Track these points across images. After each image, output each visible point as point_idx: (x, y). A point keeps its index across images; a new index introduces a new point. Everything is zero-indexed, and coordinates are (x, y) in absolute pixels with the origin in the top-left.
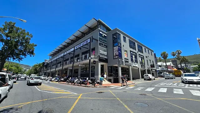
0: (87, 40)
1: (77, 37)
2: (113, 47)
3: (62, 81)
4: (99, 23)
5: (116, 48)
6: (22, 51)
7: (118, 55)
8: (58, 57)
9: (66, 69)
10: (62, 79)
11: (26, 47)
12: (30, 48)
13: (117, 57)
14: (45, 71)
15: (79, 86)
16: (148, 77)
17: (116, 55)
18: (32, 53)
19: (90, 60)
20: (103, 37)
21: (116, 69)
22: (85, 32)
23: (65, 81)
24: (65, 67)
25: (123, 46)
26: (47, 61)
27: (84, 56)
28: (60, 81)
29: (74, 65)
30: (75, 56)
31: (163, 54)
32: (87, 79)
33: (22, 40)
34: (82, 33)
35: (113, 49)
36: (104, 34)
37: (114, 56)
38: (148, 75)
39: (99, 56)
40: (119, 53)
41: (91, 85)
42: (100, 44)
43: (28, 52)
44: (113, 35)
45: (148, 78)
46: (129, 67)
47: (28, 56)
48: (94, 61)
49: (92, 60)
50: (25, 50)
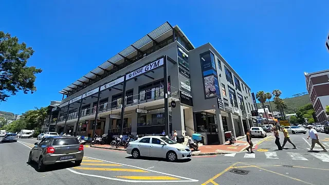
2: (203, 77)
5: (209, 80)
7: (215, 92)
9: (103, 119)
12: (26, 75)
20: (183, 58)
24: (101, 114)
25: (220, 76)
26: (57, 103)
31: (260, 94)
36: (184, 53)
39: (181, 93)
40: (216, 87)
42: (180, 70)
43: (21, 84)
46: (230, 115)
48: (173, 102)
50: (13, 79)
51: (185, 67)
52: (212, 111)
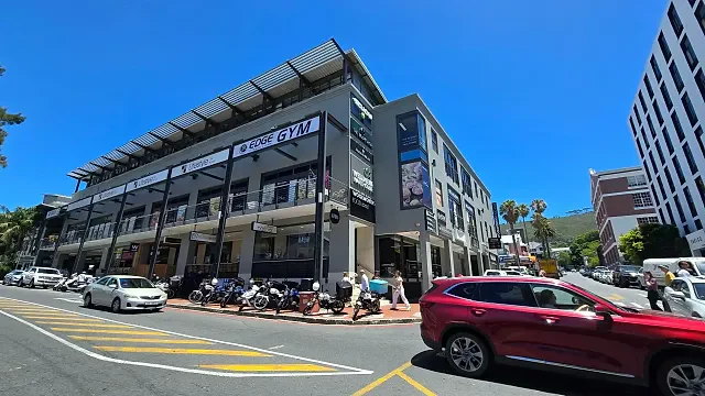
0: (302, 121)
4: (350, 64)
5: (413, 169)
7: (422, 195)
9: (174, 242)
13: (415, 202)
17: (413, 196)
20: (362, 120)
24: (170, 230)
25: (434, 164)
31: (507, 207)
34: (266, 95)
35: (401, 170)
36: (365, 110)
37: (402, 199)
39: (351, 194)
40: (424, 187)
42: (354, 146)
44: (400, 118)
46: (446, 243)
49: (327, 209)
51: (364, 139)
52: (413, 235)
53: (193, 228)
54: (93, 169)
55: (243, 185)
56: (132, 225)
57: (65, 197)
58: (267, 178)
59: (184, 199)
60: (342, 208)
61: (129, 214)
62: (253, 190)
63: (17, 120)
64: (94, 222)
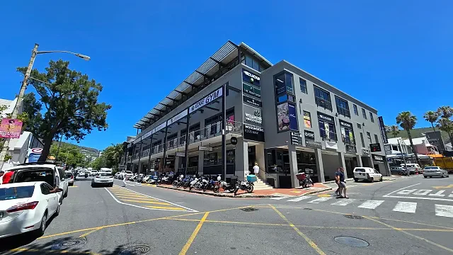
0: (215, 91)
1: (193, 85)
2: (277, 105)
3: (164, 182)
4: (243, 52)
5: (283, 108)
6: (83, 119)
7: (288, 123)
8: (154, 131)
9: (172, 157)
10: (165, 179)
11: (90, 110)
12: (97, 113)
13: (285, 128)
14: (129, 160)
15: (201, 193)
16: (364, 175)
17: (284, 124)
18: (102, 123)
19: (223, 136)
20: (252, 83)
21: (285, 156)
22: (211, 74)
23: (170, 182)
24: (170, 151)
25: (301, 102)
27: (209, 127)
28: (160, 183)
29: (189, 147)
30: (190, 128)
31: (402, 117)
32: (219, 178)
33: (81, 98)
34: (205, 76)
35: (277, 109)
36: (253, 76)
37: (278, 126)
38: (364, 170)
39: (244, 127)
40: (290, 118)
41: (227, 193)
42: (245, 99)
43: (95, 122)
44: (276, 77)
45: (366, 177)
46: (316, 150)
47: (95, 130)
48: (233, 138)
49: (228, 137)
50: (88, 117)
51: (253, 93)
53: (178, 149)
54: (142, 123)
55: (198, 126)
56: (157, 149)
57: (133, 136)
58: (207, 122)
59: (175, 135)
60: (238, 136)
61: (156, 144)
62: (202, 128)
63: (109, 107)
64: (144, 149)
